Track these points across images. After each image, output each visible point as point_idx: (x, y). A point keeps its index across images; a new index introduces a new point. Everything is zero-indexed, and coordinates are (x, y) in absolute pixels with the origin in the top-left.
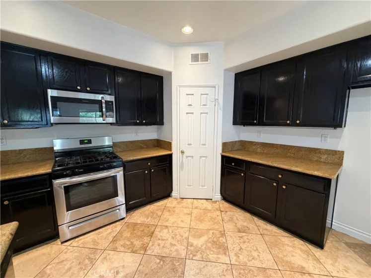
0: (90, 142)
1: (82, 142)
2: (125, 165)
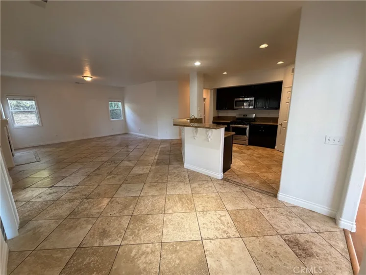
0: (246, 116)
1: (244, 116)
2: (251, 125)
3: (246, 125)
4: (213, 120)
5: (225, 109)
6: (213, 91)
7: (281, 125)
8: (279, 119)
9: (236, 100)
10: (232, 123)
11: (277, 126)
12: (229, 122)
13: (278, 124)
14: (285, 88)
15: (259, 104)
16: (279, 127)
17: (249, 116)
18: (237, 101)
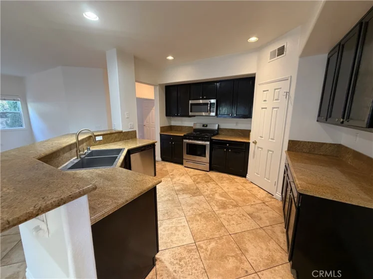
0: (207, 126)
1: (203, 126)
2: (212, 142)
3: (205, 141)
4: (161, 131)
5: (177, 116)
6: (158, 88)
7: (255, 143)
8: (251, 133)
9: (191, 102)
10: (185, 137)
11: (249, 143)
12: (182, 135)
13: (251, 141)
14: (259, 84)
15: (224, 110)
16: (252, 146)
17: (209, 127)
18: (192, 104)
